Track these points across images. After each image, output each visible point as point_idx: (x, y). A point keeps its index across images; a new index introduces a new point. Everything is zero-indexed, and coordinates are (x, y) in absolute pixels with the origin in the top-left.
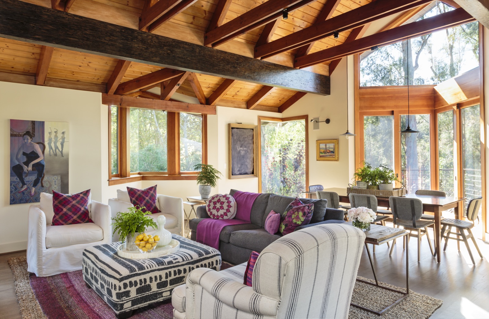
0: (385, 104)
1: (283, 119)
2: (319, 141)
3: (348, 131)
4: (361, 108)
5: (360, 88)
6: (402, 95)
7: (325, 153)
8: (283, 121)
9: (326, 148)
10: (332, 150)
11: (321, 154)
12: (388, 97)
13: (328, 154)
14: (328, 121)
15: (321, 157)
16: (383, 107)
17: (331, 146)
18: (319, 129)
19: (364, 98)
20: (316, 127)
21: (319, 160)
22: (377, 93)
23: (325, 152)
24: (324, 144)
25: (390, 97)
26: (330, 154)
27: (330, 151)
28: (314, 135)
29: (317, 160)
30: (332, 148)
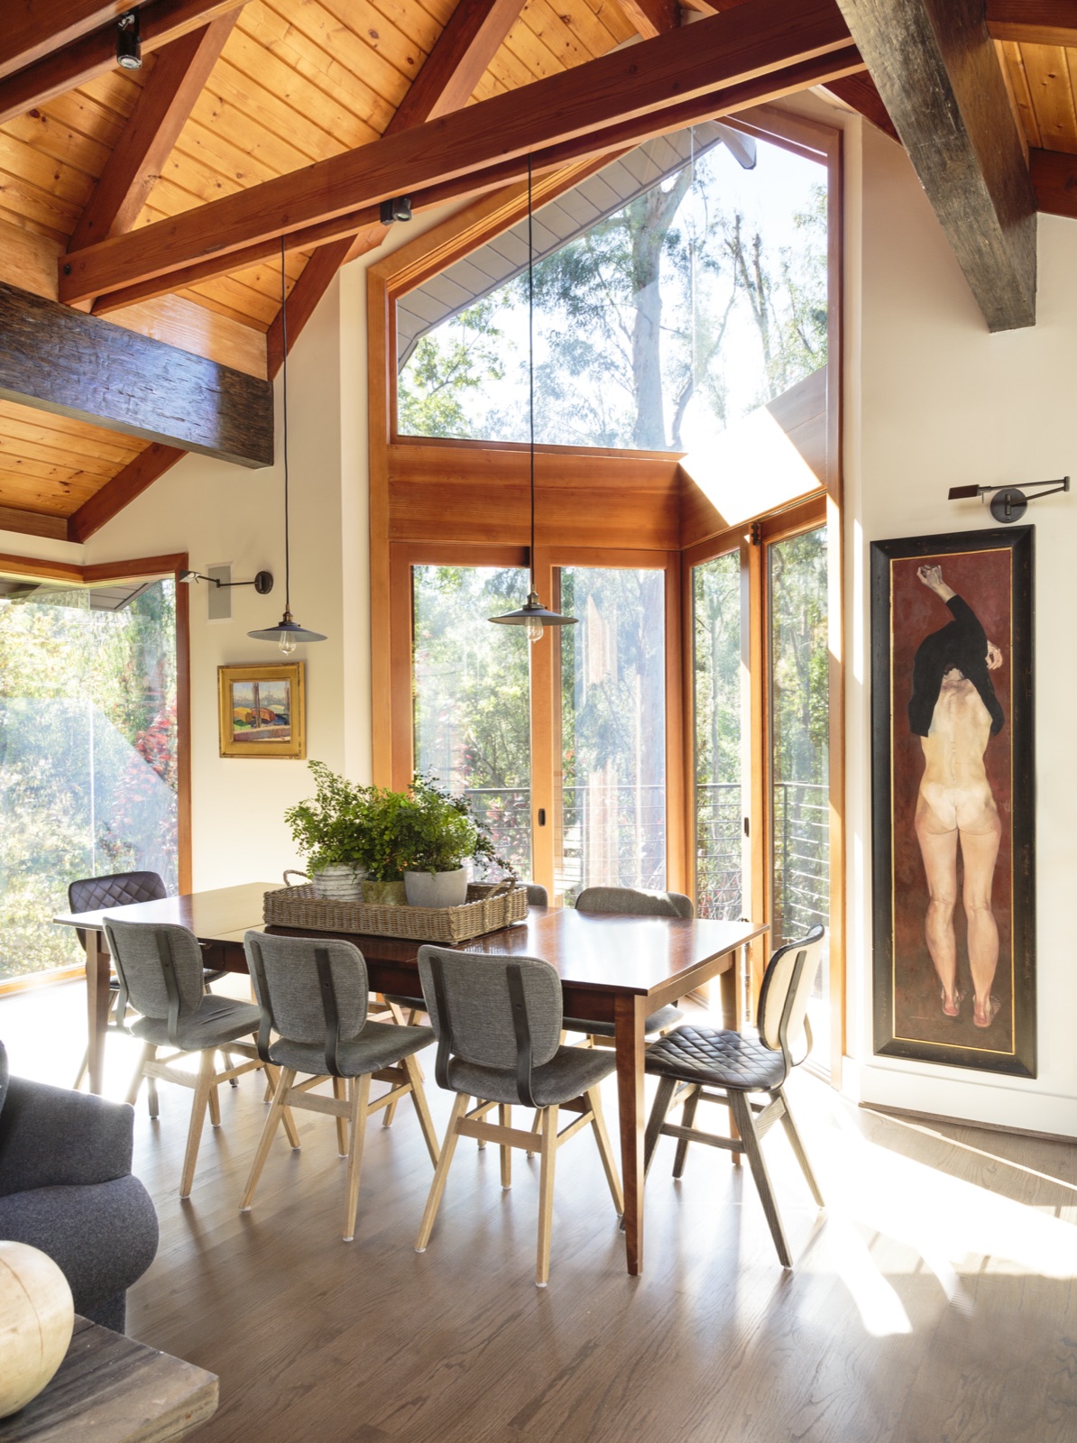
0: (495, 516)
1: (88, 573)
2: (231, 672)
3: (287, 614)
4: (396, 526)
5: (396, 440)
6: (560, 483)
7: (252, 724)
8: (86, 579)
9: (257, 700)
10: (279, 709)
11: (238, 730)
12: (507, 487)
13: (263, 728)
14: (263, 582)
15: (237, 739)
16: (488, 531)
17: (275, 692)
18: (228, 615)
19: (410, 484)
20: (220, 609)
21: (232, 756)
22: (463, 470)
23: (252, 720)
24: (250, 685)
25: (514, 487)
26: (272, 727)
27: (271, 713)
28: (211, 644)
29: (224, 755)
30: (279, 702)
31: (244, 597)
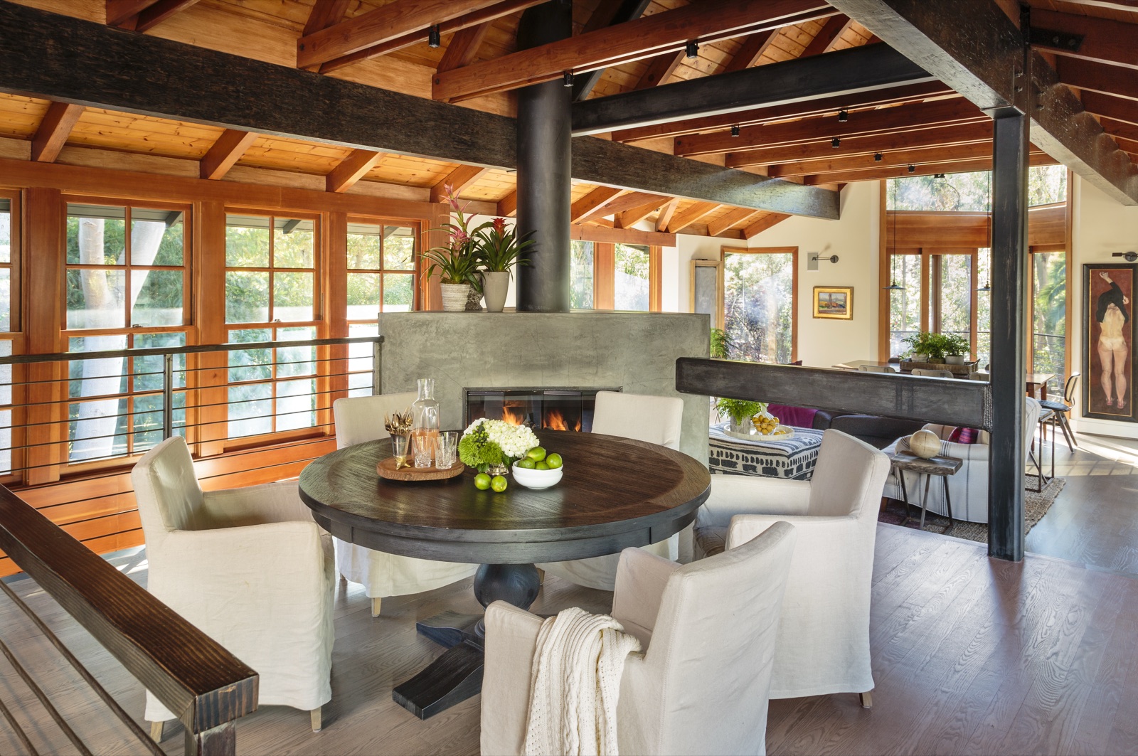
1: (749, 250)
2: (817, 289)
4: (890, 242)
5: (888, 213)
8: (748, 253)
9: (830, 299)
10: (842, 303)
11: (821, 309)
13: (833, 309)
14: (834, 259)
15: (821, 312)
17: (838, 297)
18: (818, 269)
19: (895, 228)
20: (813, 266)
21: (818, 318)
23: (828, 306)
24: (828, 294)
26: (837, 309)
27: (837, 304)
28: (808, 279)
29: (814, 317)
30: (841, 300)
31: (824, 265)
